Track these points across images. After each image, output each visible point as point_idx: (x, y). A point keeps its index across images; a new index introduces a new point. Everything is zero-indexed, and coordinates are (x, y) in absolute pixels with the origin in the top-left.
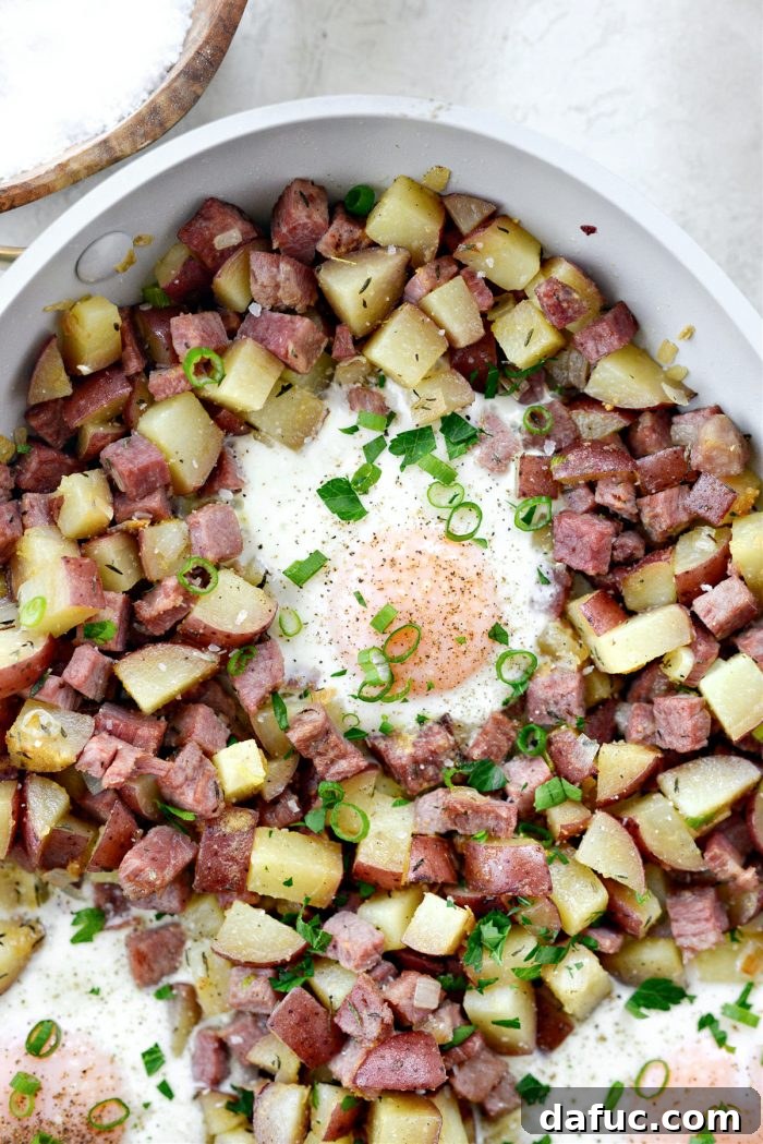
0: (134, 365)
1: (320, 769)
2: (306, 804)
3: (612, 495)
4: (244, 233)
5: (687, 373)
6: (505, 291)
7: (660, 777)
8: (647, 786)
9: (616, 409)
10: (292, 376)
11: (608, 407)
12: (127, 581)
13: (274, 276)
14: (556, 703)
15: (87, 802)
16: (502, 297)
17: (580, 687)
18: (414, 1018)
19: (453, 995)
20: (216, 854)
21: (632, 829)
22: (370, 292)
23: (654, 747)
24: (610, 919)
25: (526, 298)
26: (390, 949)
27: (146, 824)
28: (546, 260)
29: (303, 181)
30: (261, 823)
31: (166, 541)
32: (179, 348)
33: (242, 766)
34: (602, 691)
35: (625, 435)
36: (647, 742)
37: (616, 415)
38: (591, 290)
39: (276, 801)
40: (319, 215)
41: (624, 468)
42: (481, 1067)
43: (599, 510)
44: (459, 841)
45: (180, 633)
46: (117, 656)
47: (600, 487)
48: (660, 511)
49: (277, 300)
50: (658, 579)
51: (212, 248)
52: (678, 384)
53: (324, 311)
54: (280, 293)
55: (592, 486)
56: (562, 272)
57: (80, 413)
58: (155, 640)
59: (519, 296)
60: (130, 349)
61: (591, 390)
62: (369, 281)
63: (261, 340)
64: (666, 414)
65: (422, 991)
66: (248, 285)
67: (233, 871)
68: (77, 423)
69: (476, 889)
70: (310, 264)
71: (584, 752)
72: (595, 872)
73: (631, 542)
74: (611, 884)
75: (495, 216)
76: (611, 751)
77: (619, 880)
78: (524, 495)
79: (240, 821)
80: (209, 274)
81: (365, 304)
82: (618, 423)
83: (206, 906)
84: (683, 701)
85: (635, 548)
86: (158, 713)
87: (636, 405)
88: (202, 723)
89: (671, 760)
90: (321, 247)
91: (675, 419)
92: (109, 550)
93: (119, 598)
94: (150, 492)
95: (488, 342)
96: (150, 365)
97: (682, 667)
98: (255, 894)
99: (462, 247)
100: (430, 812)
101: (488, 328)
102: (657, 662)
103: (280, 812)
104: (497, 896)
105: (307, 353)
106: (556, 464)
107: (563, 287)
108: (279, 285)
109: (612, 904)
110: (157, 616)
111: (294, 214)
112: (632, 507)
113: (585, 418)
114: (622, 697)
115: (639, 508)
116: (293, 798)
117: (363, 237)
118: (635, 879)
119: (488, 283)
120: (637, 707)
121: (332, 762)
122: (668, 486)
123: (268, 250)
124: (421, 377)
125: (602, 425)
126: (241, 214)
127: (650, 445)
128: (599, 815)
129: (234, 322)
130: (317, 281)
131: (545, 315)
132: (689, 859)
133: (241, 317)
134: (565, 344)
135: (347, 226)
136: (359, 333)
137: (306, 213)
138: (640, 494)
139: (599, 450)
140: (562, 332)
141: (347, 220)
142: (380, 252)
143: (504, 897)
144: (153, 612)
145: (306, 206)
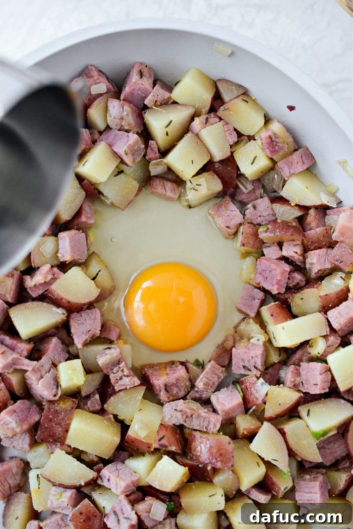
1: (112, 381)
2: (104, 400)
3: (292, 251)
4: (108, 89)
5: (338, 189)
6: (243, 135)
7: (300, 408)
8: (292, 413)
9: (297, 205)
10: (123, 167)
11: (293, 204)
12: (22, 265)
13: (118, 111)
14: (248, 361)
16: (241, 137)
17: (262, 355)
18: (149, 524)
19: (173, 514)
20: (51, 420)
21: (283, 433)
22: (169, 129)
23: (299, 391)
24: (264, 485)
25: (254, 140)
26: (140, 485)
27: (15, 399)
28: (267, 120)
29: (141, 64)
30: (78, 407)
33: (72, 374)
34: (275, 358)
35: (301, 220)
36: (296, 387)
37: (297, 208)
38: (291, 140)
39: (88, 397)
40: (146, 83)
41: (300, 238)
43: (286, 259)
44: (186, 431)
45: (45, 298)
46: (10, 305)
47: (285, 246)
48: (316, 261)
49: (122, 126)
50: (311, 297)
51: (90, 93)
52: (332, 195)
53: (146, 134)
54: (123, 123)
55: (280, 245)
56: (275, 127)
58: (34, 299)
59: (251, 138)
61: (284, 193)
62: (171, 122)
63: (110, 145)
64: (323, 210)
65: (156, 510)
66: (106, 117)
67: (59, 430)
69: (191, 459)
70: (141, 109)
71: (261, 389)
72: (260, 457)
73: (298, 277)
74: (268, 464)
75: (244, 94)
76: (275, 389)
77: (273, 462)
78: (243, 245)
79: (68, 404)
80: (87, 107)
81: (167, 134)
82: (298, 213)
83: (42, 449)
84: (318, 366)
85: (301, 280)
86: (29, 341)
87: (308, 204)
88: (54, 345)
89: (308, 399)
90: (146, 102)
91: (328, 213)
93: (16, 274)
95: (230, 161)
97: (319, 348)
98: (69, 446)
99: (222, 108)
100: (172, 413)
101: (232, 153)
102: (305, 344)
103: (89, 403)
104: (206, 465)
105: (133, 155)
106: (261, 229)
107: (275, 134)
108: (122, 118)
109: (266, 477)
110: (35, 286)
111: (133, 80)
112: (301, 258)
113: (279, 208)
114: (284, 363)
115: (305, 258)
116: (97, 396)
117: (170, 98)
118: (282, 462)
119: (235, 130)
120: (292, 367)
121: (121, 378)
122: (320, 248)
123: (119, 98)
124: (194, 173)
125: (288, 214)
126: (108, 78)
127: (313, 224)
128: (266, 423)
129: (96, 136)
130: (142, 119)
131: (263, 149)
132: (313, 455)
133: (101, 133)
134: (273, 167)
135: (162, 91)
136: (162, 149)
137: (140, 81)
138: (306, 250)
139: (286, 225)
140: (271, 159)
141: (162, 88)
142: (179, 107)
143: (209, 468)
144: (33, 284)
145: (141, 77)
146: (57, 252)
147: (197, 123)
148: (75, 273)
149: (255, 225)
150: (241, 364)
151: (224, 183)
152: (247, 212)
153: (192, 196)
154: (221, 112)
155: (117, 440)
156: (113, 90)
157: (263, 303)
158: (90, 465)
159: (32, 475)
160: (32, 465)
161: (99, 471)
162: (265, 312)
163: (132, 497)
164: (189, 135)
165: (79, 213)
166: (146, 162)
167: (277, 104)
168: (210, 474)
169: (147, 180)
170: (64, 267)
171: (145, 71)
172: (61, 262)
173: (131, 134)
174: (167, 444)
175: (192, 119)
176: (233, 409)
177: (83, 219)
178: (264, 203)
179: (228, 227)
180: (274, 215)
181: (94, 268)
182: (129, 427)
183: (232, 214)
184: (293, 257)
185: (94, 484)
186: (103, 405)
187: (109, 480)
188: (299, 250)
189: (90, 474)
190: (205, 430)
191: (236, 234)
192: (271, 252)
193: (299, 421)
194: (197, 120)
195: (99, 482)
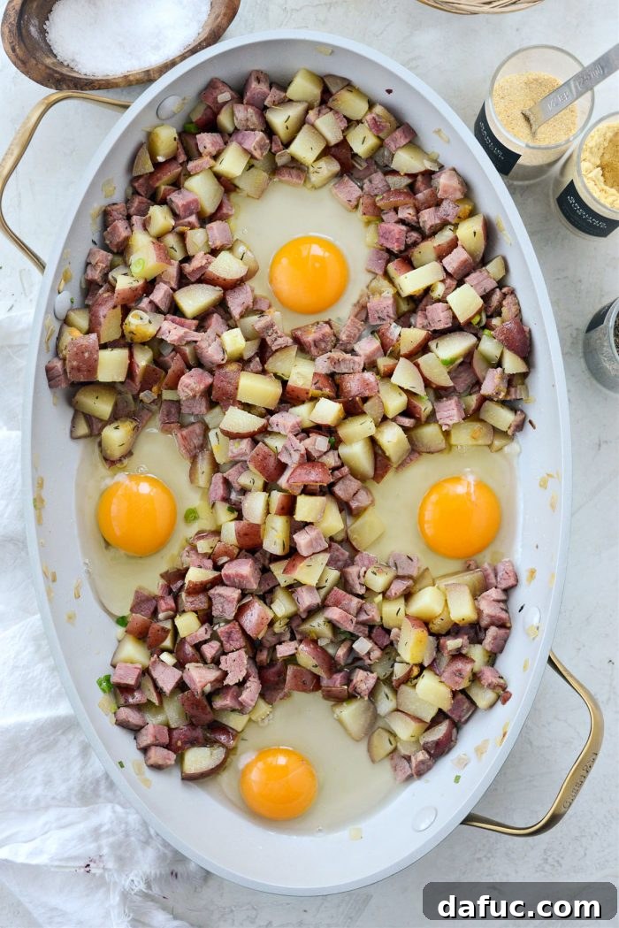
0: (182, 158)
1: (269, 343)
2: (263, 362)
3: (406, 213)
4: (232, 96)
5: (439, 156)
6: (352, 120)
7: (430, 343)
8: (424, 348)
9: (406, 174)
10: (254, 162)
11: (402, 174)
12: (179, 255)
13: (244, 113)
14: (382, 312)
15: (161, 358)
16: (351, 123)
17: (393, 305)
18: (315, 455)
19: (334, 446)
20: (222, 381)
21: (417, 366)
22: (289, 124)
23: (428, 330)
24: (408, 412)
25: (362, 123)
26: (304, 426)
27: (190, 368)
28: (371, 105)
29: (257, 71)
30: (243, 370)
31: (197, 238)
32: (201, 149)
33: (234, 341)
34: (404, 307)
35: (411, 186)
36: (424, 327)
37: (406, 177)
38: (392, 119)
39: (250, 360)
40: (263, 87)
41: (412, 201)
42: (348, 482)
43: (402, 222)
44: (337, 376)
45: (204, 279)
46: (174, 290)
47: (400, 210)
48: (429, 218)
49: (248, 126)
50: (427, 248)
51: (217, 102)
52: (435, 161)
53: (269, 131)
54: (249, 123)
55: (396, 210)
56: (378, 109)
57: (158, 180)
58: (193, 283)
59: (359, 122)
60: (180, 150)
61: (394, 166)
62: (289, 117)
63: (240, 144)
64: (428, 175)
65: (320, 443)
66: (233, 120)
67: (230, 388)
68: (157, 185)
69: (344, 396)
70: (262, 110)
71: (395, 330)
72: (400, 387)
73: (414, 235)
74: (407, 392)
75: (348, 85)
76: (407, 332)
77: (411, 389)
78: (365, 214)
79: (234, 367)
80: (216, 114)
81: (287, 128)
82: (407, 181)
83: (217, 410)
84: (441, 305)
85: (417, 237)
86: (194, 318)
87: (414, 171)
88: (216, 320)
89: (438, 334)
90: (266, 103)
91: (433, 176)
92: (171, 240)
93: (176, 263)
94: (191, 214)
95: (344, 143)
96: (190, 159)
97: (439, 291)
98: (240, 402)
99: (331, 100)
100: (322, 365)
101: (345, 137)
102: (428, 290)
103: (252, 365)
104: (354, 397)
105: (261, 149)
106: (378, 198)
107: (378, 115)
108: (247, 120)
109: (409, 403)
110: (193, 270)
111: (253, 86)
112: (415, 218)
113: (392, 180)
114: (413, 311)
115: (418, 218)
116: (258, 359)
117: (286, 97)
118: (419, 389)
119: (345, 116)
120: (420, 313)
121: (276, 340)
122: (429, 207)
123: (242, 103)
124: (314, 158)
125: (400, 182)
126: (230, 87)
127: (422, 188)
128: (401, 359)
129: (227, 138)
130: (265, 118)
131: (370, 129)
132: (445, 380)
133: (230, 135)
134: (381, 145)
135: (278, 92)
136: (285, 142)
137: (259, 86)
138: (418, 211)
139: (398, 192)
140: (378, 137)
141: (278, 89)
142: (294, 104)
143: (357, 398)
144: (191, 269)
145: (259, 83)
146: (208, 241)
147: (312, 115)
148: (224, 255)
149: (372, 196)
150: (376, 316)
151: (342, 164)
152: (365, 186)
153: (315, 178)
154: (330, 104)
155: (280, 391)
156: (236, 96)
157: (388, 261)
158: (262, 416)
159: (212, 435)
160: (210, 426)
161: (268, 420)
162: (392, 267)
163: (299, 436)
164: (306, 126)
165: (220, 207)
166: (272, 155)
167: (377, 89)
168: (360, 404)
169: (274, 170)
170: (214, 252)
171: (262, 77)
172: (212, 250)
173: (257, 132)
174: (321, 386)
175: (307, 112)
176: (374, 353)
177: (225, 211)
178: (378, 178)
179: (350, 201)
180: (388, 186)
181: (241, 249)
182: (287, 381)
183: (352, 189)
184: (407, 218)
185: (265, 431)
186: (263, 366)
187: (277, 425)
188: (411, 211)
189: (261, 422)
190: (352, 371)
191: (357, 207)
192: (390, 217)
193: (430, 354)
194: (311, 113)
195: (269, 429)
